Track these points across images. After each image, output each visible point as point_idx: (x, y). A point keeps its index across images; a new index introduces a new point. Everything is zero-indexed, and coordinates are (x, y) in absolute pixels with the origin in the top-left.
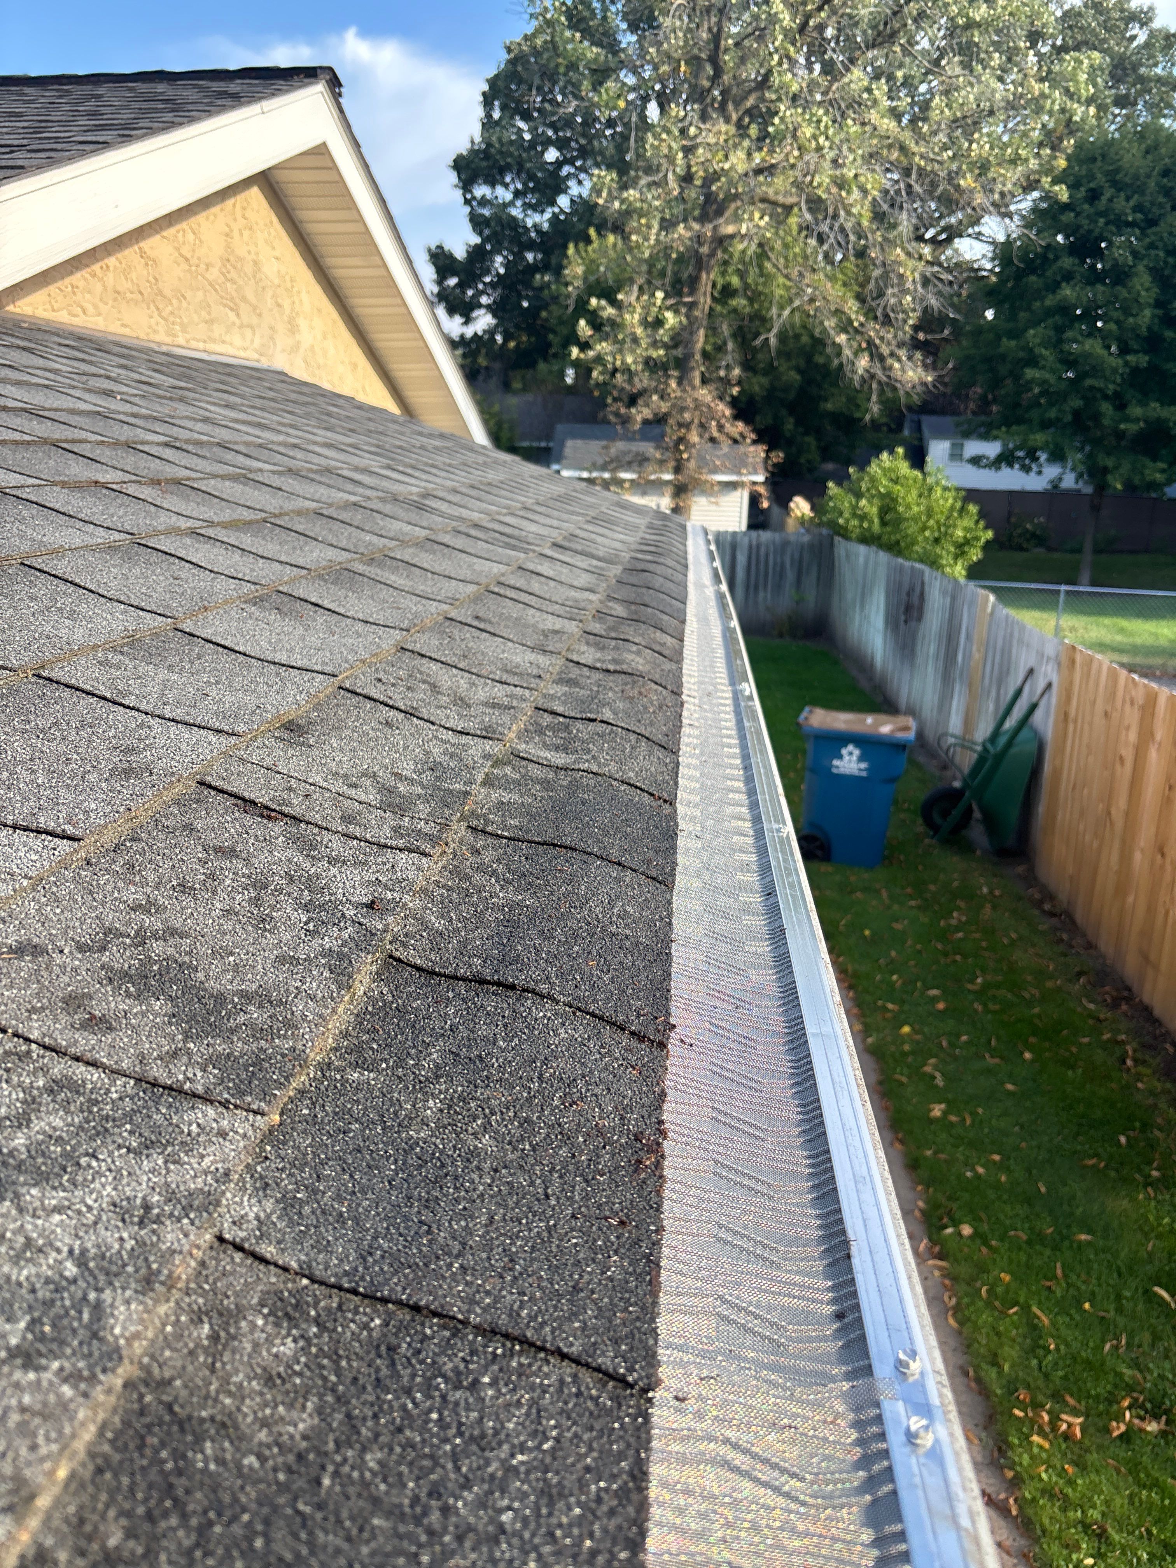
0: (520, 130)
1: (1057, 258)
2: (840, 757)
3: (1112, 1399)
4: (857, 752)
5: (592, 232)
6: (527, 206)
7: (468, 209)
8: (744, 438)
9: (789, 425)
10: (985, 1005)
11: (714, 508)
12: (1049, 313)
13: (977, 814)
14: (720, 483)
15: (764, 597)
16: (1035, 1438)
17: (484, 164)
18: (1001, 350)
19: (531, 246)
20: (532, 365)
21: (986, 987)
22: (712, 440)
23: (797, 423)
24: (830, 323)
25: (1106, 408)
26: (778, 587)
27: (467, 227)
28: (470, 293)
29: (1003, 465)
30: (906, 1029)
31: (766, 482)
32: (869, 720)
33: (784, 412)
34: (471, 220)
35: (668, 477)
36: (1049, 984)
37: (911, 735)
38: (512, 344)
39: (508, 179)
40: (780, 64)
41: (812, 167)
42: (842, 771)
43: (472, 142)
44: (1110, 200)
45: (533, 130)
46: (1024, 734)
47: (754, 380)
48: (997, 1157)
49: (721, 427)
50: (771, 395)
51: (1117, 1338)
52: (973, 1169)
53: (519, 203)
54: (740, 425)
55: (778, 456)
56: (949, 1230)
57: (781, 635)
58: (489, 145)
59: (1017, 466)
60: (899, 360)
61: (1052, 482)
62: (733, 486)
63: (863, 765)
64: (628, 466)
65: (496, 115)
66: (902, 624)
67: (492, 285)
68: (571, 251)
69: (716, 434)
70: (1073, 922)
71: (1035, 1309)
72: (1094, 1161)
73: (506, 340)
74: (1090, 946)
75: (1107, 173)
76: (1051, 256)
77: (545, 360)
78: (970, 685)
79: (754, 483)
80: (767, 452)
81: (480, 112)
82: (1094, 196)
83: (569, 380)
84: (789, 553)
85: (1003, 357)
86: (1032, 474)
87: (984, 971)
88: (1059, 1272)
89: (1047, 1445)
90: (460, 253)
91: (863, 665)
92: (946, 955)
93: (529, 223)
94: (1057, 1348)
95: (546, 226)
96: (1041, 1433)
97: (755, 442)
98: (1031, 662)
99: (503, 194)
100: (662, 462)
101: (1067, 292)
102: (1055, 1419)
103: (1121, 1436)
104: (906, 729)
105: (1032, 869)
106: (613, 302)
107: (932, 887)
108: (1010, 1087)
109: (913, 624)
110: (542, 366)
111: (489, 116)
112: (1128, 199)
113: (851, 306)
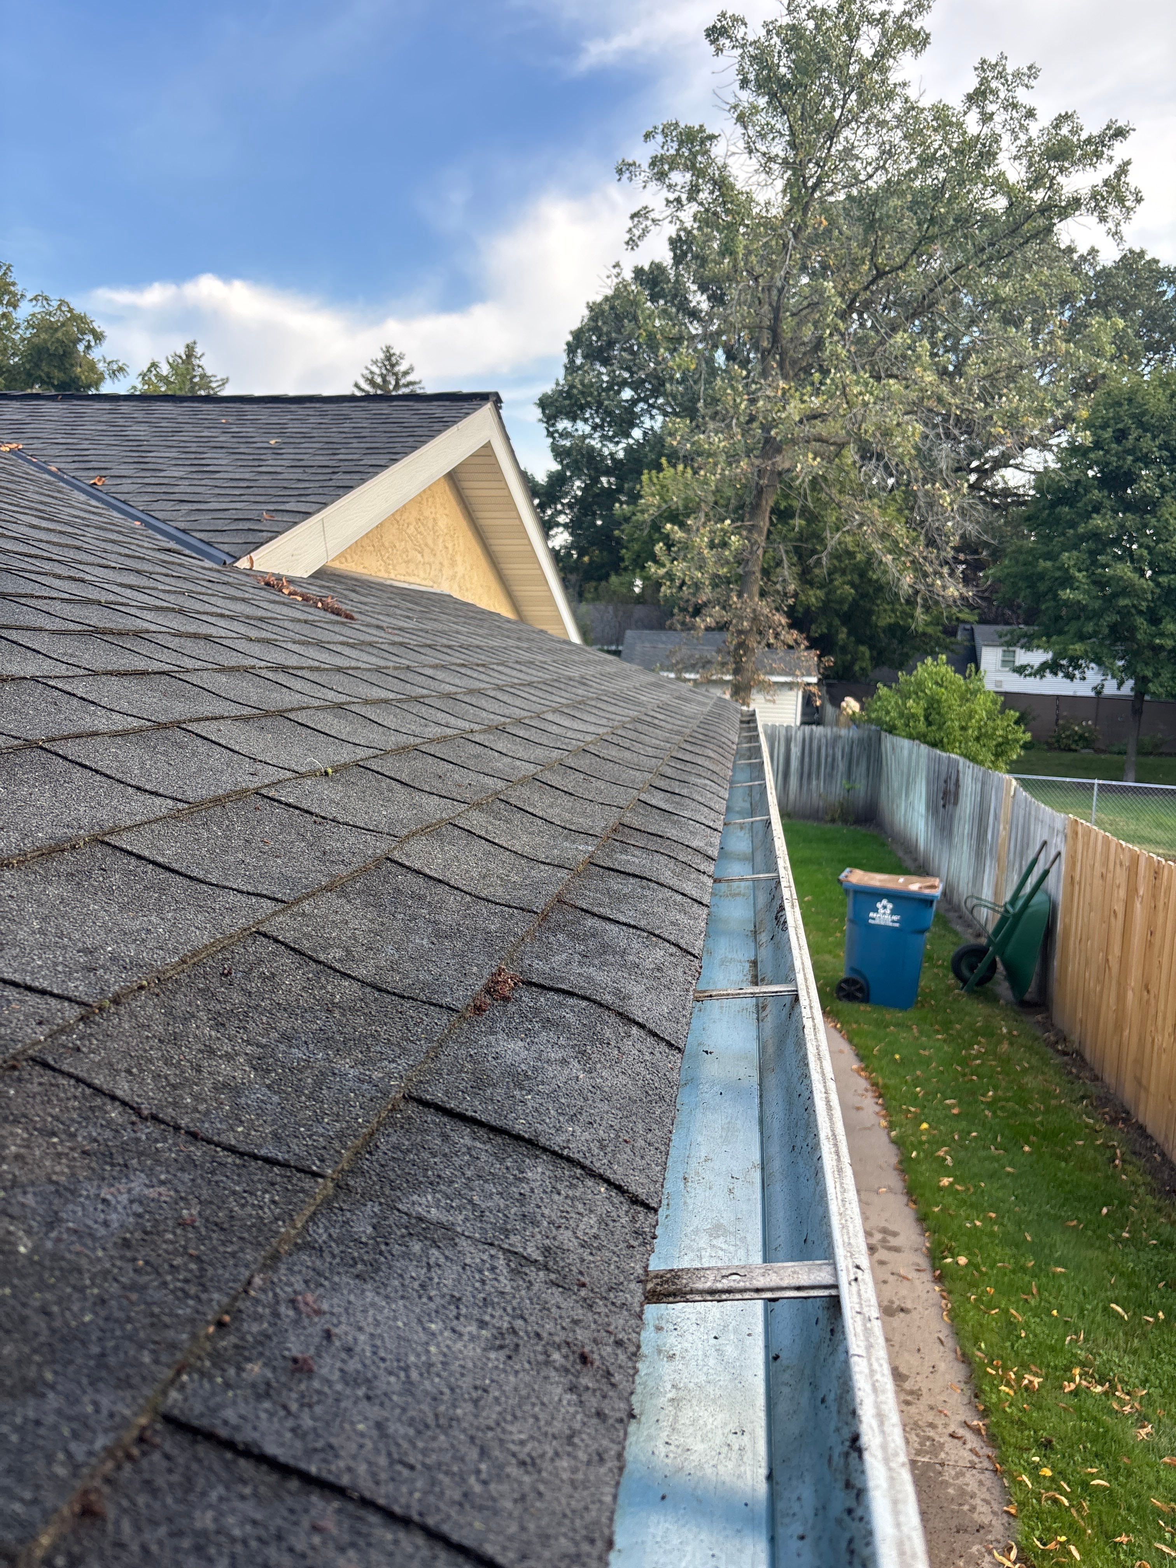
0: (600, 373)
1: (1087, 491)
2: (876, 910)
3: (1068, 1369)
4: (890, 906)
5: (664, 460)
6: (604, 437)
7: (551, 440)
8: (798, 644)
9: (842, 635)
10: (994, 1113)
11: (771, 705)
12: (1082, 538)
13: (1000, 967)
14: (776, 683)
15: (817, 786)
16: (1003, 1388)
17: (567, 402)
18: (1039, 569)
19: (608, 472)
20: (606, 577)
21: (995, 1100)
22: (769, 645)
23: (849, 634)
24: (877, 546)
25: (1140, 622)
26: (830, 776)
27: (550, 455)
28: (549, 512)
29: (1048, 674)
30: (925, 1126)
31: (819, 683)
32: (901, 880)
33: (837, 622)
34: (553, 450)
35: (728, 677)
36: (1054, 1102)
37: (937, 892)
38: (586, 559)
39: (587, 415)
40: (831, 335)
41: (859, 418)
42: (877, 922)
43: (557, 384)
44: (1137, 440)
45: (611, 373)
46: (1038, 898)
47: (811, 593)
48: (993, 1215)
49: (777, 635)
50: (826, 607)
51: (1076, 1333)
52: (972, 1222)
53: (597, 435)
54: (795, 633)
55: (830, 661)
56: (949, 1260)
57: (833, 821)
58: (572, 387)
59: (1061, 674)
60: (942, 577)
61: (1095, 688)
62: (790, 686)
63: (895, 918)
64: (692, 668)
65: (579, 361)
66: (941, 809)
67: (570, 506)
68: (645, 477)
69: (772, 641)
70: (1083, 1059)
71: (1013, 1311)
72: (1075, 1223)
73: (580, 556)
74: (1096, 1078)
75: (1133, 416)
76: (1081, 490)
77: (618, 574)
78: (999, 860)
79: (809, 684)
80: (820, 657)
81: (565, 359)
82: (1121, 435)
83: (637, 590)
84: (840, 745)
85: (1041, 577)
86: (1077, 681)
87: (995, 1089)
88: (1035, 1291)
89: (1012, 1393)
90: (541, 478)
91: (910, 848)
92: (964, 1075)
93: (606, 452)
94: (1027, 1336)
95: (621, 455)
96: (1008, 1384)
97: (807, 648)
98: (1045, 838)
99: (583, 428)
100: (723, 664)
101: (1097, 521)
102: (1020, 1378)
103: (1071, 1392)
104: (933, 887)
105: (1049, 1017)
106: (682, 525)
107: (958, 1026)
108: (1009, 1169)
109: (950, 807)
110: (614, 579)
111: (572, 362)
112: (1154, 438)
113: (899, 530)
